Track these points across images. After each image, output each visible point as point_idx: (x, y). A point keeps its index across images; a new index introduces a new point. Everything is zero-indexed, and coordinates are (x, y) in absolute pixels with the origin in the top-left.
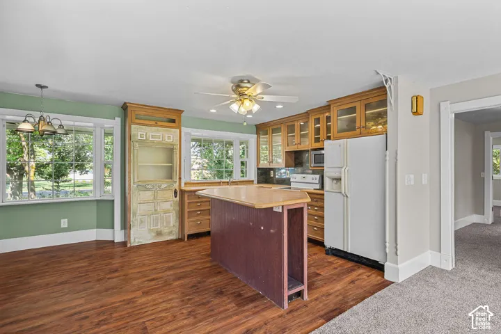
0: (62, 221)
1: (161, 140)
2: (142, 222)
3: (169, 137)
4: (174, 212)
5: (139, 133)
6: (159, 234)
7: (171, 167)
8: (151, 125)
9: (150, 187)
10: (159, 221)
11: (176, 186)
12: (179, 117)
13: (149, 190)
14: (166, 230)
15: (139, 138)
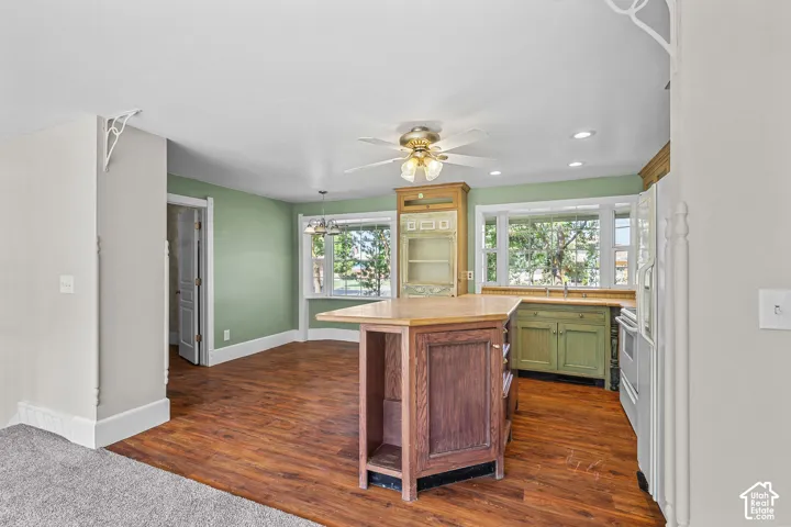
1: (434, 228)
3: (444, 224)
5: (409, 223)
7: (448, 264)
8: (421, 211)
9: (420, 289)
11: (453, 291)
12: (458, 194)
13: (420, 293)
15: (409, 229)
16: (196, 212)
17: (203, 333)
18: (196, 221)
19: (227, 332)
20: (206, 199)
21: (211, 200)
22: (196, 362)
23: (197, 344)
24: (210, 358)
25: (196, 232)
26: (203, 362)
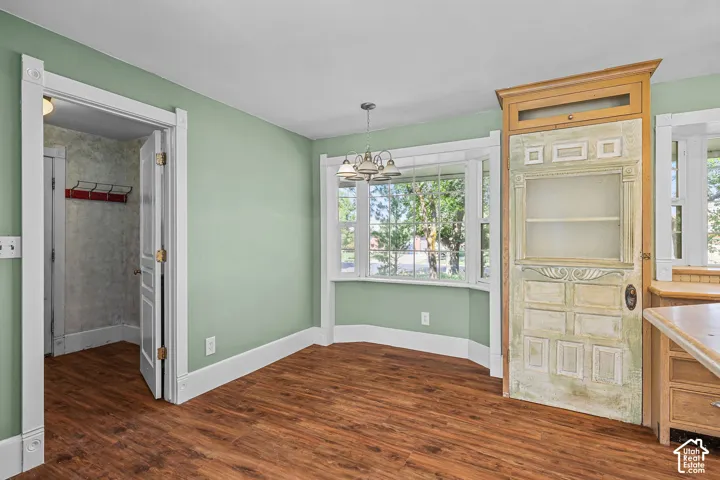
0: (423, 314)
1: (584, 156)
2: (533, 352)
3: (608, 147)
4: (625, 347)
5: (527, 151)
6: (579, 393)
7: (618, 224)
8: (556, 127)
9: (553, 273)
10: (580, 360)
11: (634, 277)
12: (643, 86)
13: (552, 279)
14: (601, 390)
15: (527, 161)
16: (157, 134)
17: (168, 344)
18: (158, 150)
19: (211, 341)
20: (174, 111)
21: (182, 114)
22: (158, 395)
23: (158, 363)
24: (181, 389)
25: (159, 169)
26: (169, 397)
